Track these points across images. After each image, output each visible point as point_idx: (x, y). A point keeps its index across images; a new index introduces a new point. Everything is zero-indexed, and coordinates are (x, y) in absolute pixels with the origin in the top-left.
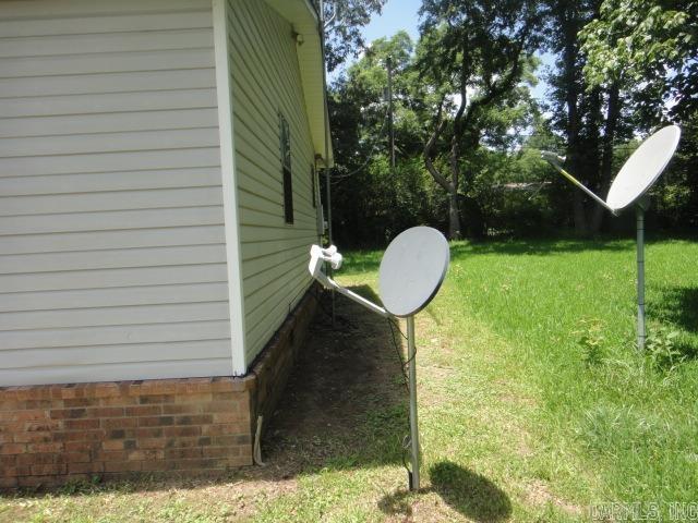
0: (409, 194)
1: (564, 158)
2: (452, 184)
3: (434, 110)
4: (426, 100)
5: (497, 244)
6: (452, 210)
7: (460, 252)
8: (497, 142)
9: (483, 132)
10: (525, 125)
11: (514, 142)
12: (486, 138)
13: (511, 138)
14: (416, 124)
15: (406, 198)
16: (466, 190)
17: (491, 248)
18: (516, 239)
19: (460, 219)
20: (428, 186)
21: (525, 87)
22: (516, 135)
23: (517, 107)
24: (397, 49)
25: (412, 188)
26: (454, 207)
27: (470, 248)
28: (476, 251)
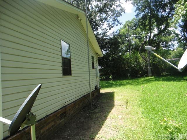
0: (135, 63)
1: (155, 48)
2: (148, 60)
3: (145, 39)
4: (142, 36)
5: (163, 78)
6: (148, 67)
7: (150, 80)
8: (166, 46)
9: (161, 44)
10: (174, 41)
11: (171, 46)
12: (162, 45)
13: (170, 45)
14: (139, 43)
15: (134, 64)
16: (153, 61)
17: (161, 79)
18: (171, 76)
19: (152, 70)
20: (141, 61)
21: (173, 30)
22: (172, 44)
23: (172, 36)
24: (133, 23)
25: (136, 61)
26: (149, 67)
27: (154, 79)
28: (156, 80)
